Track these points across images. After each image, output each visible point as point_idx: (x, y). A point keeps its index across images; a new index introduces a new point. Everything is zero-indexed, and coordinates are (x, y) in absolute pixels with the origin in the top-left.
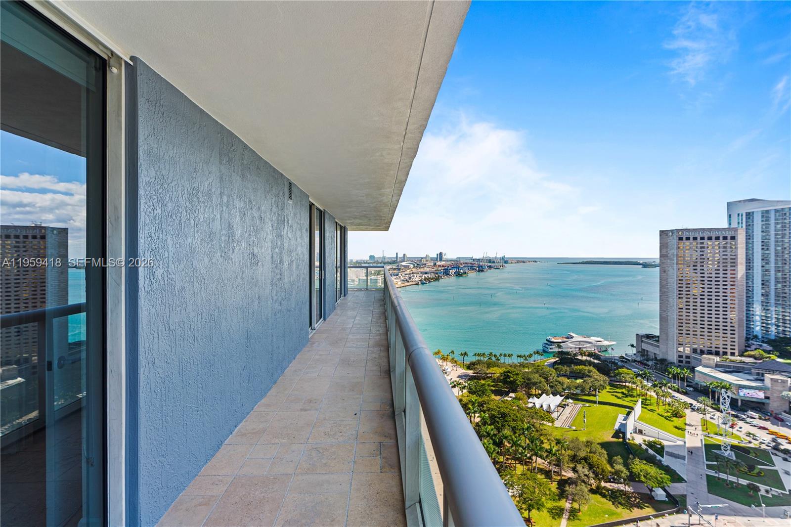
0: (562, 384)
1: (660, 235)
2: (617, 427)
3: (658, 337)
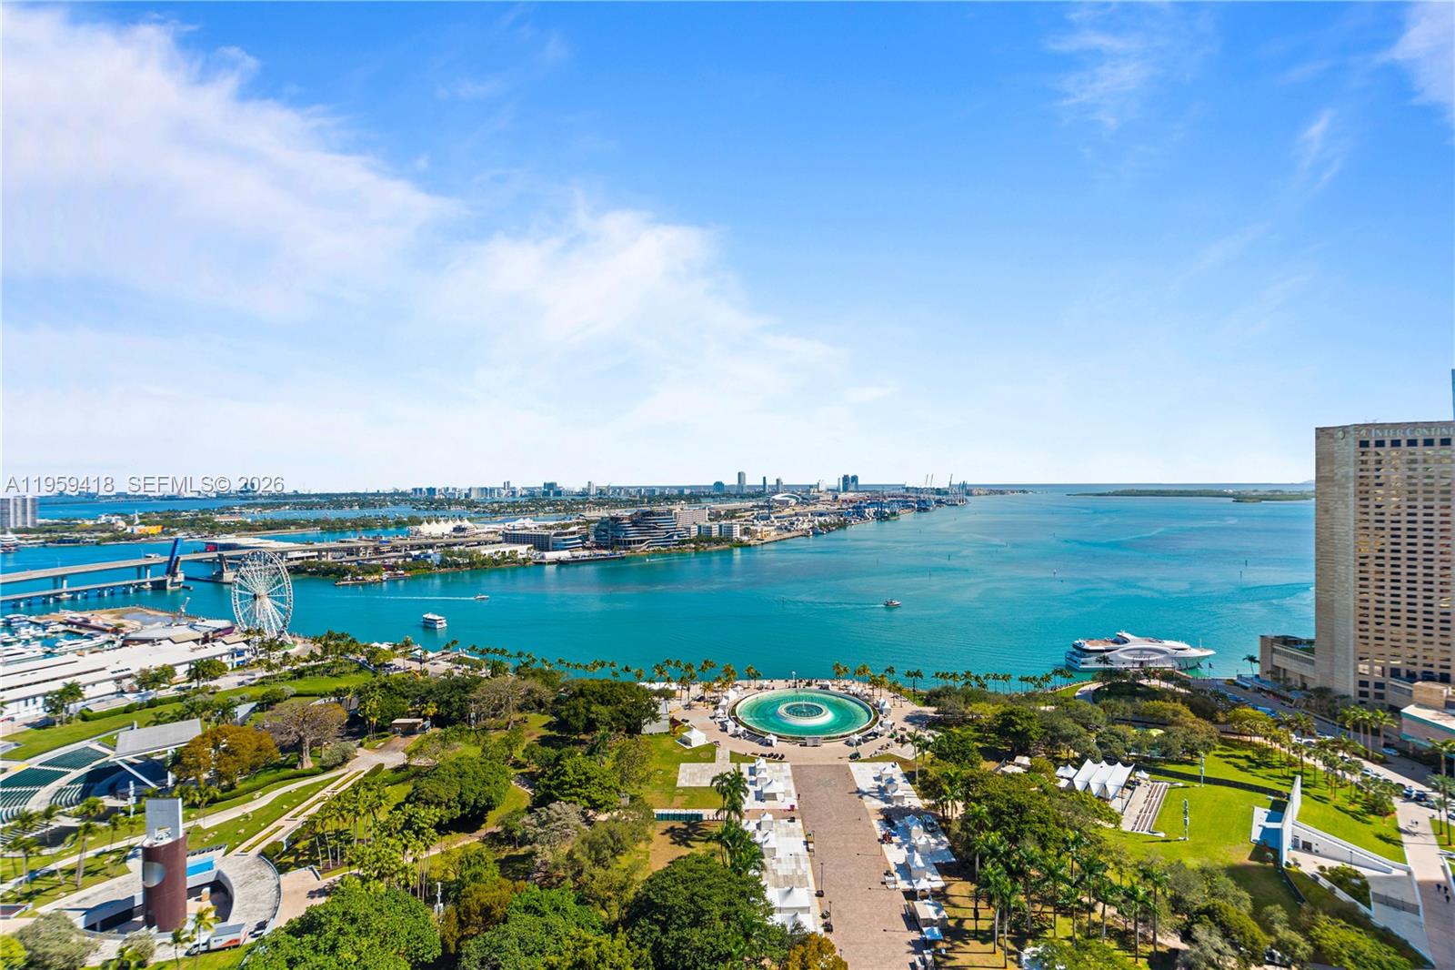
0: (1123, 738)
1: (1317, 438)
2: (1256, 835)
3: (1311, 642)
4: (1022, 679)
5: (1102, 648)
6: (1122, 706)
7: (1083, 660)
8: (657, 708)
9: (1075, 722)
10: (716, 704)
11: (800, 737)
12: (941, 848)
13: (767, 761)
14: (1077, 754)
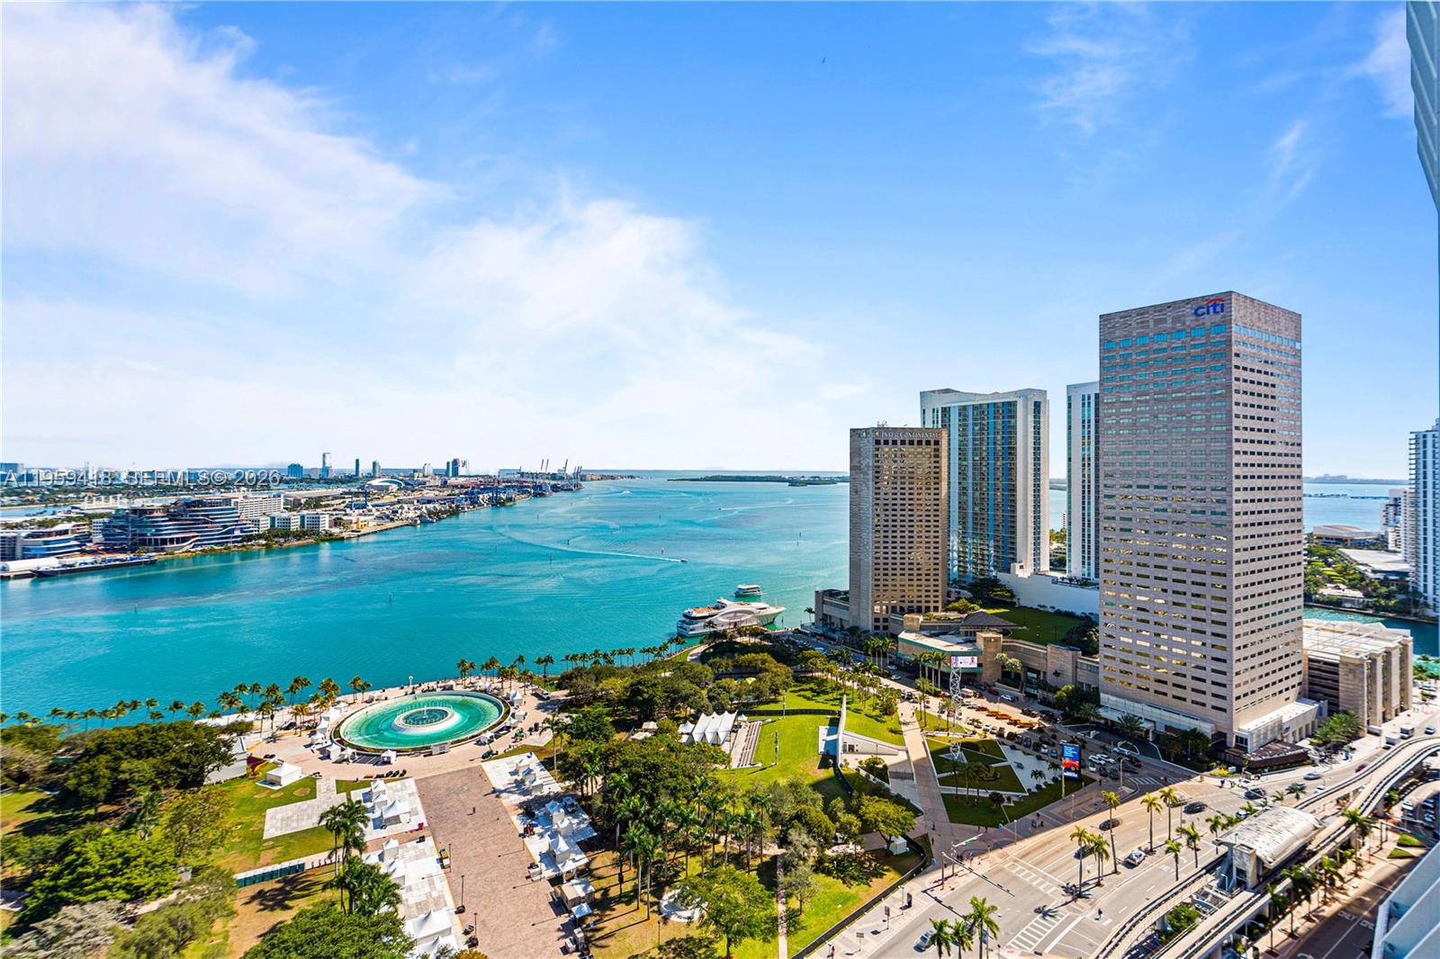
0: (727, 690)
1: (851, 436)
2: (821, 749)
3: (846, 593)
4: (644, 651)
5: (706, 614)
6: (725, 662)
7: (691, 627)
8: (229, 747)
9: (692, 683)
10: (312, 729)
11: (423, 748)
12: (582, 826)
13: (386, 782)
14: (692, 711)
